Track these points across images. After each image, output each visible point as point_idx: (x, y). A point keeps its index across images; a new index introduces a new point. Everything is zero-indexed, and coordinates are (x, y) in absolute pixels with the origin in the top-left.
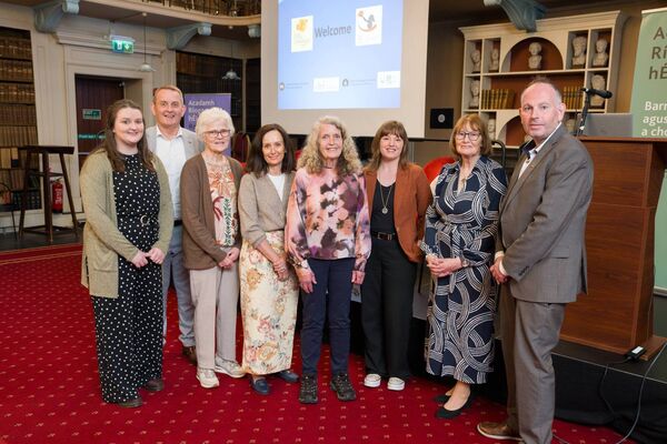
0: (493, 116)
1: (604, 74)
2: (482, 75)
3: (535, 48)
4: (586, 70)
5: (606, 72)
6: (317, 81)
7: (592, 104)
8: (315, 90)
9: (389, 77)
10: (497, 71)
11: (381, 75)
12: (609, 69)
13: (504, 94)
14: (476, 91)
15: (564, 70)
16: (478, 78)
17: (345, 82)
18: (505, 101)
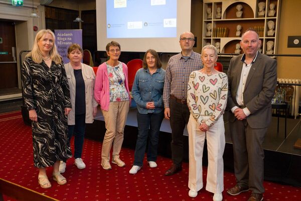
0: (219, 40)
1: (274, 20)
2: (212, 20)
3: (239, 7)
4: (266, 18)
5: (276, 19)
6: (129, 23)
7: (268, 35)
8: (128, 28)
9: (170, 22)
10: (221, 18)
11: (166, 21)
12: (277, 18)
13: (224, 30)
14: (209, 28)
15: (255, 18)
16: (211, 22)
17: (146, 24)
18: (225, 33)
